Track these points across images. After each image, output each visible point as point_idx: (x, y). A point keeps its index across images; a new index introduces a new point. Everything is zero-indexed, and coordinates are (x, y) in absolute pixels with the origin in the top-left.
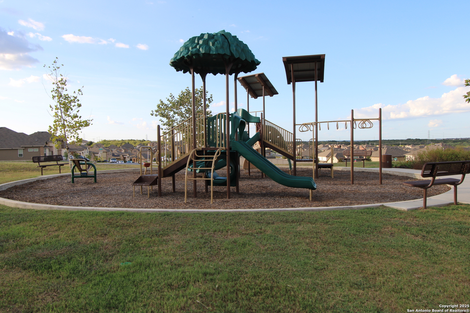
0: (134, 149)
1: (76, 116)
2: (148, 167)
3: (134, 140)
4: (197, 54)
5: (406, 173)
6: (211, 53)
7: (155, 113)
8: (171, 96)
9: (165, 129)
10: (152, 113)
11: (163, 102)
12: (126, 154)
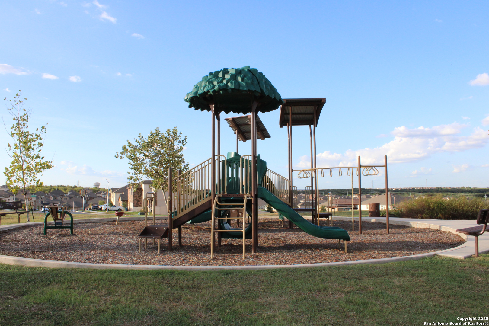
0: (64, 196)
1: (38, 157)
2: (121, 216)
3: (65, 186)
4: (225, 89)
5: (401, 222)
6: (241, 88)
7: (120, 155)
8: (140, 137)
9: (133, 174)
10: (116, 155)
11: (131, 143)
12: (57, 202)
